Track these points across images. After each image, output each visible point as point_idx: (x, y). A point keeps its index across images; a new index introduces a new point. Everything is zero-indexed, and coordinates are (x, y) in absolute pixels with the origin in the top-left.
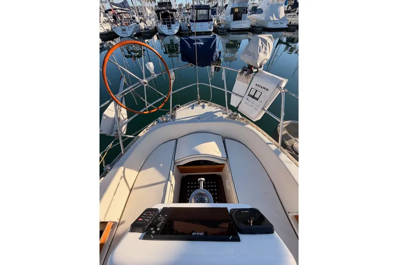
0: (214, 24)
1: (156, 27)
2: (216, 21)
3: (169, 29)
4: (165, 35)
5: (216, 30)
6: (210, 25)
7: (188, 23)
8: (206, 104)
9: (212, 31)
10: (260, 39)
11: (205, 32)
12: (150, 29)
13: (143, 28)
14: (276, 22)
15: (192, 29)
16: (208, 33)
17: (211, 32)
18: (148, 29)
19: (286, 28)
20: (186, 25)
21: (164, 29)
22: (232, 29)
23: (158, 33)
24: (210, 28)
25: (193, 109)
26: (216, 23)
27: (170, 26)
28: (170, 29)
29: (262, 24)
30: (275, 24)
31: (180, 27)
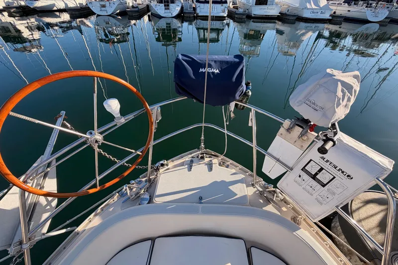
0: (229, 7)
1: (148, 6)
2: (231, 3)
3: (166, 9)
4: (160, 17)
5: (231, 15)
6: (223, 8)
7: (193, 2)
8: (215, 161)
9: (226, 15)
10: (339, 84)
11: (216, 17)
12: (140, 7)
13: (131, 5)
14: (315, 11)
15: (198, 11)
16: (221, 19)
17: (225, 17)
18: (137, 7)
19: (328, 19)
20: (191, 5)
21: (160, 9)
22: (253, 16)
23: (150, 13)
24: (224, 12)
25: (190, 169)
26: (231, 6)
27: (168, 6)
28: (168, 9)
29: (295, 12)
30: (313, 13)
31: (182, 8)
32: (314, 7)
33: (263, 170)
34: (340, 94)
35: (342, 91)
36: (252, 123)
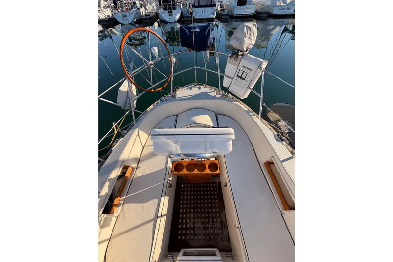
0: (217, 9)
1: (156, 13)
2: (219, 7)
3: (170, 15)
4: (166, 22)
5: (219, 17)
6: (212, 10)
7: (190, 8)
8: (202, 86)
9: (214, 17)
10: (245, 27)
11: (207, 19)
12: (151, 15)
13: (144, 14)
14: (283, 8)
15: (194, 15)
16: (211, 20)
17: (214, 19)
18: (149, 15)
19: (292, 15)
20: (188, 10)
21: (165, 15)
22: (235, 16)
23: (159, 20)
24: (213, 14)
25: (190, 90)
26: (219, 9)
27: (171, 12)
28: (172, 15)
29: (267, 10)
30: (281, 9)
31: (182, 13)
32: (282, 4)
33: (223, 85)
34: (245, 31)
35: (247, 30)
36: (217, 62)
